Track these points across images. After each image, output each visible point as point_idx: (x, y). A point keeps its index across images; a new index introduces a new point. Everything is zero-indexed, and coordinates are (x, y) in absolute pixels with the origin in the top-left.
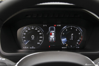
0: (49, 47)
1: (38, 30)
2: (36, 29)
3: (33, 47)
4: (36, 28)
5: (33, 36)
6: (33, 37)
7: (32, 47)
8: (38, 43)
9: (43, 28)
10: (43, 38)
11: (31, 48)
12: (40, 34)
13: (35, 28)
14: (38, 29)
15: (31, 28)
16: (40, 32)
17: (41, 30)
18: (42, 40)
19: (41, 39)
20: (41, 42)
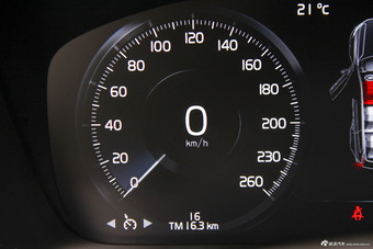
0: (358, 214)
1: (247, 51)
2: (226, 45)
3: (196, 223)
4: (224, 36)
5: (196, 116)
6: (196, 125)
7: (185, 219)
8: (249, 182)
9: (298, 33)
10: (291, 128)
11: (179, 226)
12: (266, 89)
13: (213, 36)
14: (242, 41)
15: (176, 37)
16: (267, 75)
17: (274, 50)
18: (286, 154)
19: (279, 140)
20: (270, 171)
